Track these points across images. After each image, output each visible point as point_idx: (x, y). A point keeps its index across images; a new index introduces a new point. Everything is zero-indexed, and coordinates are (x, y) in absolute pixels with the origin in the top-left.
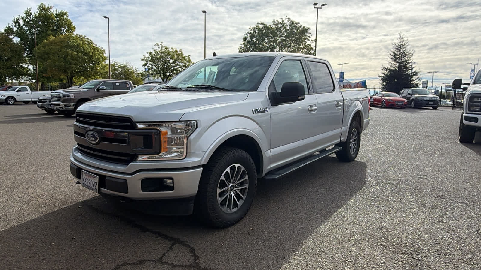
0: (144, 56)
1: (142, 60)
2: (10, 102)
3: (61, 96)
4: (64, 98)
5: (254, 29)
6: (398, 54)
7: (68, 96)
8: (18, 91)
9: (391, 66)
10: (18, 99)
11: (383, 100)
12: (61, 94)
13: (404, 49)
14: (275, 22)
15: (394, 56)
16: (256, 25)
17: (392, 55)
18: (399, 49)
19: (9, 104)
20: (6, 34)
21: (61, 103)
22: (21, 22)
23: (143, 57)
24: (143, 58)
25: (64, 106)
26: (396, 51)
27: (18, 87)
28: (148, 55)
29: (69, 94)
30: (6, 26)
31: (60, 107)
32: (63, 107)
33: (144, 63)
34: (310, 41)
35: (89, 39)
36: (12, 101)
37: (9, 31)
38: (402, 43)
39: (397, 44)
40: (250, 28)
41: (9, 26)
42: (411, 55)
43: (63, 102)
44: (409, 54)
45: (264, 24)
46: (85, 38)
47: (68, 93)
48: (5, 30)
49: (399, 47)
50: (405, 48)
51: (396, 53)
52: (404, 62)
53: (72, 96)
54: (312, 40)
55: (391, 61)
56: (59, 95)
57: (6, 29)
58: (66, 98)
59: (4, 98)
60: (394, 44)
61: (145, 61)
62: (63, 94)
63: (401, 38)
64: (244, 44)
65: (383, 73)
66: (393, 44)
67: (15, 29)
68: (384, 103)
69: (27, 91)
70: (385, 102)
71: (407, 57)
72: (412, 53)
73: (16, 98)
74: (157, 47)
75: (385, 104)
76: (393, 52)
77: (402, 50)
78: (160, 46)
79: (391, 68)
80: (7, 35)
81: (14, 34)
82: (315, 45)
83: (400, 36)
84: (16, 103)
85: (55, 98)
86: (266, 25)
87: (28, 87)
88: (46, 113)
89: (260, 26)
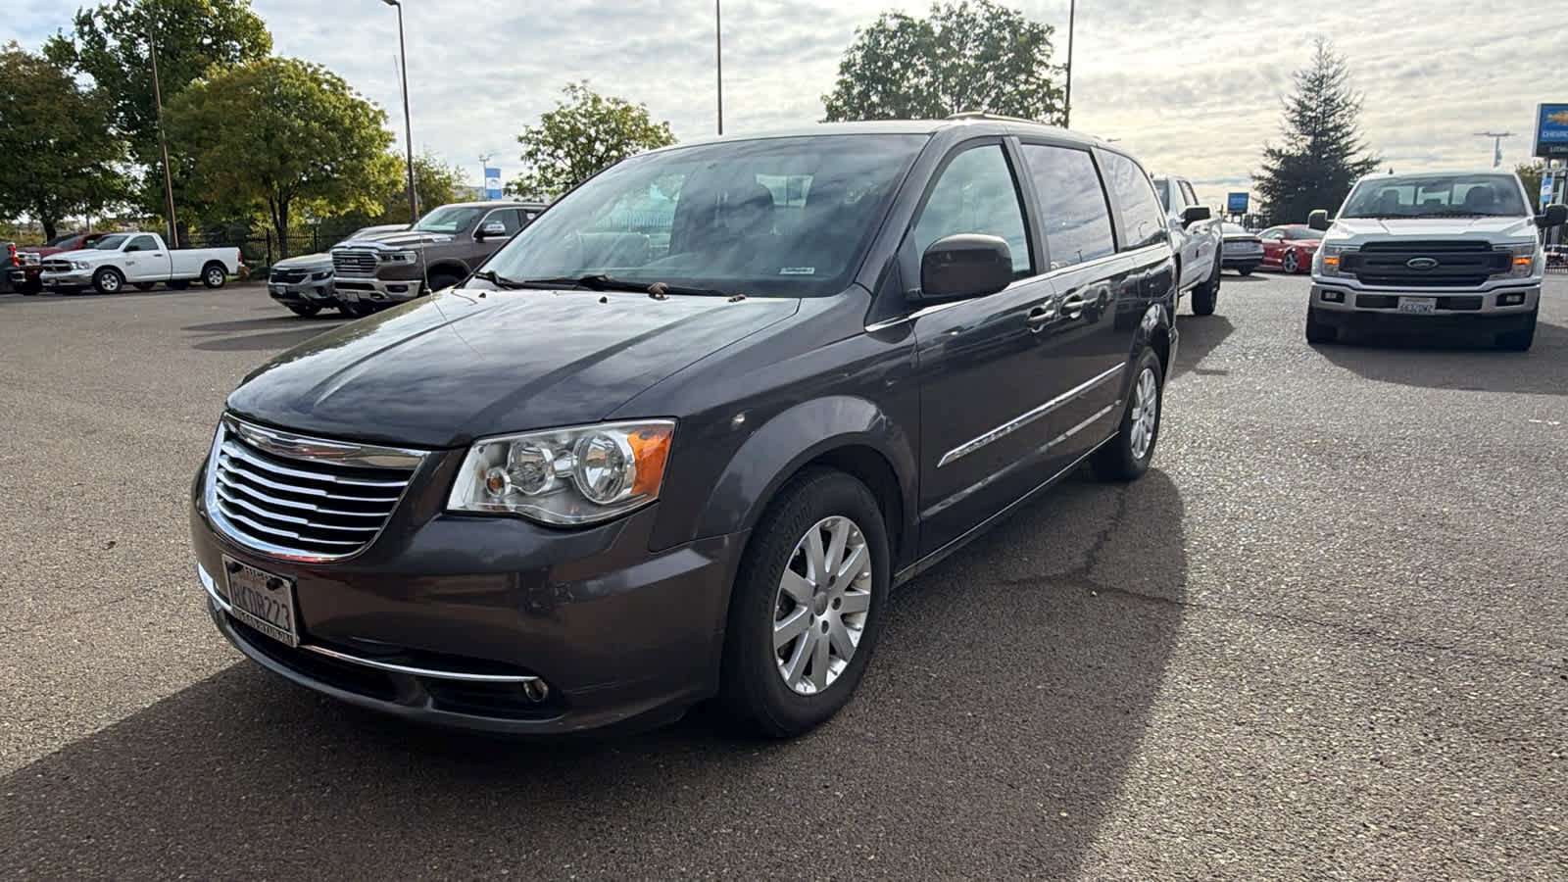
0: (527, 127)
1: (521, 140)
2: (106, 285)
3: (376, 256)
4: (385, 264)
5: (870, 32)
6: (1314, 107)
7: (397, 258)
8: (128, 249)
9: (1290, 144)
10: (131, 275)
11: (1288, 248)
12: (376, 251)
13: (1332, 91)
14: (938, 10)
15: (1300, 114)
16: (877, 21)
17: (1293, 111)
18: (1316, 89)
19: (102, 292)
20: (50, 62)
21: (376, 280)
22: (100, 24)
23: (524, 129)
24: (523, 134)
25: (386, 290)
26: (1306, 96)
27: (127, 237)
28: (538, 125)
29: (401, 250)
30: (50, 36)
31: (372, 295)
32: (383, 294)
33: (526, 148)
34: (1051, 68)
35: (333, 76)
36: (114, 281)
37: (61, 51)
38: (1324, 72)
39: (1309, 75)
40: (857, 31)
41: (60, 37)
42: (1352, 107)
43: (380, 277)
44: (1347, 105)
45: (905, 18)
46: (322, 71)
47: (397, 248)
48: (47, 50)
49: (1317, 83)
50: (1334, 86)
51: (1307, 102)
52: (1331, 130)
53: (411, 258)
54: (1054, 67)
55: (1292, 129)
56: (369, 254)
57: (51, 45)
58: (393, 263)
59: (88, 273)
60: (1300, 75)
61: (529, 143)
62: (380, 250)
63: (1323, 58)
64: (841, 82)
65: (1266, 168)
66: (1297, 76)
67: (79, 46)
68: (1291, 258)
69: (157, 248)
70: (1296, 256)
71: (1343, 117)
72: (1355, 102)
73: (122, 269)
74: (571, 96)
75: (1296, 261)
76: (1296, 100)
77: (1327, 93)
78: (580, 93)
79: (1293, 151)
80: (53, 65)
81: (77, 64)
82: (1065, 83)
83: (1321, 50)
84: (124, 288)
85: (355, 264)
86: (912, 19)
87: (159, 237)
88: (294, 314)
89: (893, 24)
